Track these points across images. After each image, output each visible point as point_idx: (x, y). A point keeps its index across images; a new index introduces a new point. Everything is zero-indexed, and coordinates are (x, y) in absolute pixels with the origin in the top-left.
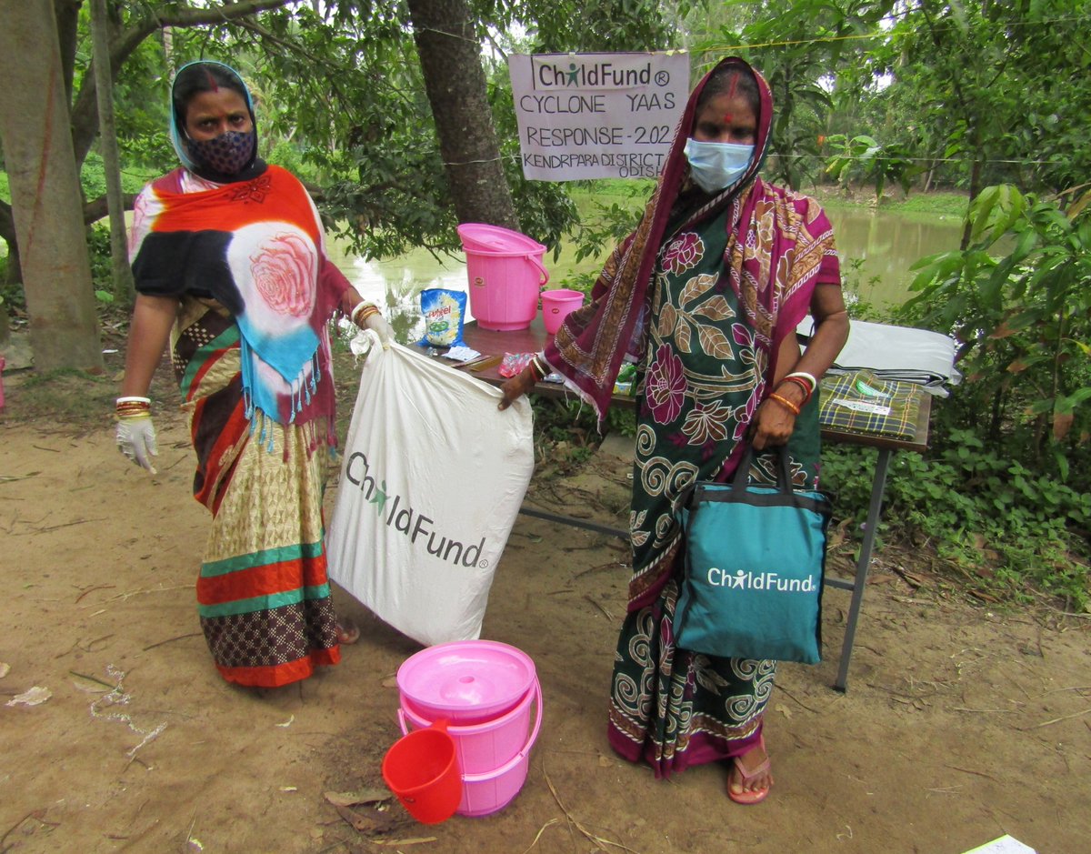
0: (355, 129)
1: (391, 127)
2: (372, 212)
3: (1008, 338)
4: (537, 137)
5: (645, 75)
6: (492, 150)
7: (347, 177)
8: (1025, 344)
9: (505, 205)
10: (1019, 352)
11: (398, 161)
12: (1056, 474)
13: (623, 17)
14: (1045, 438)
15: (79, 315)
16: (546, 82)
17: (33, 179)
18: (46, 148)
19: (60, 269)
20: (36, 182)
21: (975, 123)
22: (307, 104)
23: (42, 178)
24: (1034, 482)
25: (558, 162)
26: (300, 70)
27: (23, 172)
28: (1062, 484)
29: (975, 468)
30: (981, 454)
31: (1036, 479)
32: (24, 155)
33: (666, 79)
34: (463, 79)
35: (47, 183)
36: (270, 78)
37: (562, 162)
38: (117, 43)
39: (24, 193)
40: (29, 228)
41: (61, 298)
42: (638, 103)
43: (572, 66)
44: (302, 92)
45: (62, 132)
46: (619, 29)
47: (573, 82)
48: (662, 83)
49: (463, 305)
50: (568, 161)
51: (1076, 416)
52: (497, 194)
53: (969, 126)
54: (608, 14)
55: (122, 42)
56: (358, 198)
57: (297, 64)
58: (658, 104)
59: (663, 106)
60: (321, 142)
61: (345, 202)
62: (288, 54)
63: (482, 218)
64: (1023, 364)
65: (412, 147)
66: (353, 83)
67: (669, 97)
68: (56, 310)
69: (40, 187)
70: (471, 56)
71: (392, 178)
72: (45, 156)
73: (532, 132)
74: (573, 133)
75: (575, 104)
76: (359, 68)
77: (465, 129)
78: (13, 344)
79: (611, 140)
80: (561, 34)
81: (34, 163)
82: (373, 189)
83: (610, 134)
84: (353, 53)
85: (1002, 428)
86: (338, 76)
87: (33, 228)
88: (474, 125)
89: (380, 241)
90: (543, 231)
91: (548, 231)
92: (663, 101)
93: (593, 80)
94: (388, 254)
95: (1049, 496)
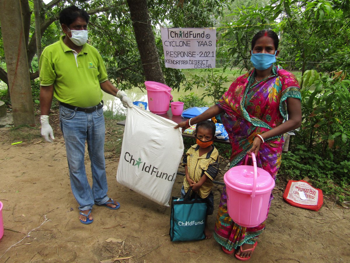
0: (117, 51)
1: (128, 51)
2: (121, 76)
3: (314, 117)
4: (169, 54)
5: (203, 35)
6: (156, 59)
7: (114, 66)
8: (320, 118)
9: (161, 75)
10: (318, 121)
11: (129, 61)
12: (329, 159)
13: (198, 18)
14: (326, 147)
15: (28, 108)
16: (172, 36)
17: (14, 66)
18: (19, 56)
19: (22, 94)
20: (15, 67)
21: (303, 51)
22: (102, 43)
23: (17, 66)
24: (323, 161)
25: (176, 63)
26: (100, 33)
27: (11, 64)
28: (331, 161)
29: (305, 157)
30: (306, 152)
31: (323, 160)
32: (11, 59)
33: (209, 36)
34: (147, 37)
35: (19, 67)
36: (91, 35)
37: (177, 63)
38: (43, 24)
39: (11, 70)
40: (13, 81)
41: (22, 103)
42: (201, 44)
43: (180, 32)
44: (101, 40)
45: (24, 51)
46: (197, 22)
47: (181, 37)
48: (208, 38)
49: (146, 107)
50: (179, 63)
51: (335, 140)
52: (158, 72)
53: (301, 53)
54: (193, 17)
55: (44, 24)
56: (117, 72)
57: (99, 31)
58: (207, 44)
59: (208, 45)
60: (106, 55)
61: (113, 73)
62: (96, 28)
63: (154, 79)
64: (319, 125)
65: (134, 57)
66: (116, 37)
67: (210, 42)
68: (21, 107)
69: (16, 69)
70: (150, 30)
71: (128, 66)
72: (18, 59)
73: (168, 52)
74: (180, 53)
75: (181, 44)
76: (118, 33)
77: (148, 52)
78: (8, 117)
79: (192, 56)
80: (179, 24)
81: (15, 61)
82: (122, 69)
83: (192, 53)
84: (116, 28)
85: (313, 144)
86: (111, 35)
87: (14, 81)
88: (151, 51)
89: (125, 85)
90: (175, 82)
91: (176, 82)
92: (208, 44)
93: (187, 36)
94: (127, 89)
95: (327, 165)
